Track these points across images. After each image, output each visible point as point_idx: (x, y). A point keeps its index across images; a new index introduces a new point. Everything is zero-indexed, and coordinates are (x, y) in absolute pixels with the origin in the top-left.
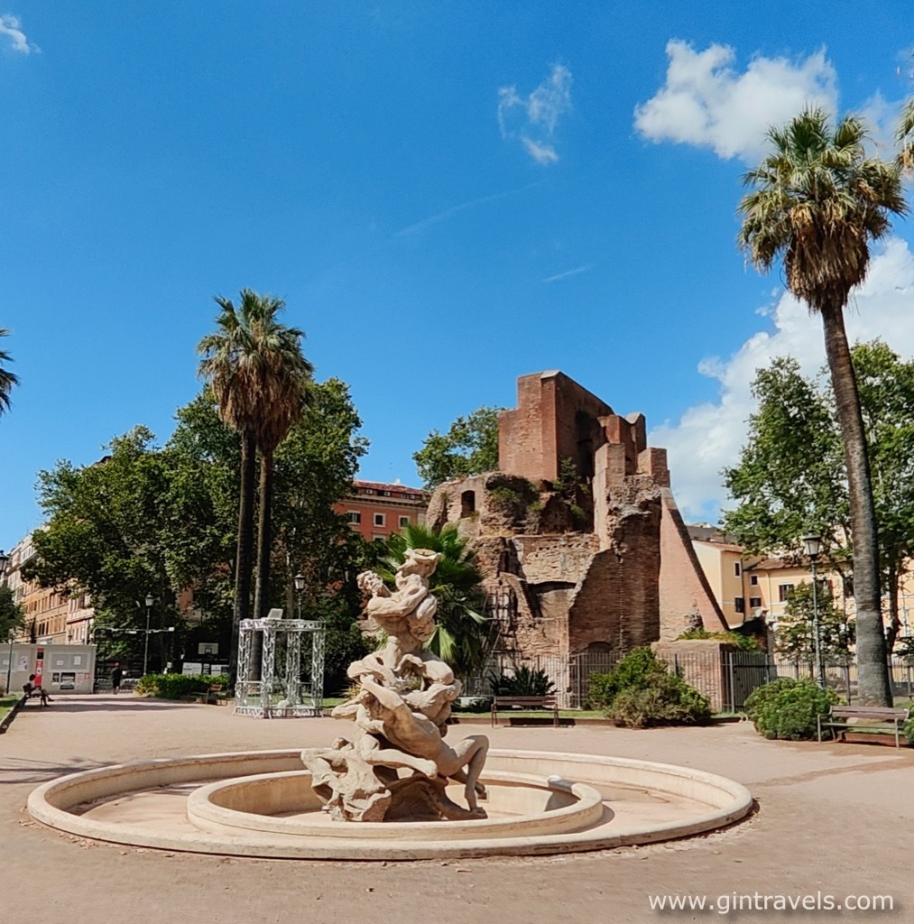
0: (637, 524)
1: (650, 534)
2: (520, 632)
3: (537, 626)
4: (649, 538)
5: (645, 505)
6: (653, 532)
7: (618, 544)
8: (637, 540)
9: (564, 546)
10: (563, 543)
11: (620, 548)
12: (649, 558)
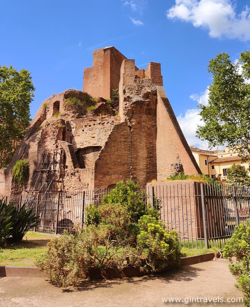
0: (141, 107)
1: (150, 114)
2: (66, 178)
3: (76, 174)
4: (150, 116)
5: (147, 96)
6: (152, 113)
7: (130, 119)
8: (141, 117)
9: (99, 124)
10: (99, 122)
11: (131, 122)
12: (149, 129)
